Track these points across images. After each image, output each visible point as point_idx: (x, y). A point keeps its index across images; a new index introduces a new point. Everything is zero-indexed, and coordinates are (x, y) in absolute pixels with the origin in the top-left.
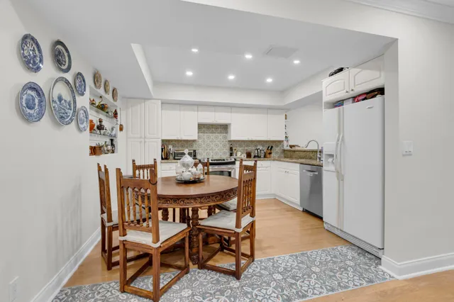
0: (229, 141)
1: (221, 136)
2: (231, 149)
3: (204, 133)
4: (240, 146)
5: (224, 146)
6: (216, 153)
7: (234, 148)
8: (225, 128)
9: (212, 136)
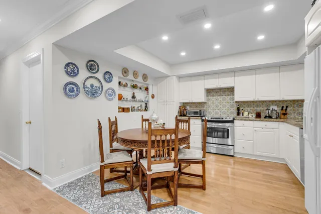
0: (236, 102)
1: (228, 98)
2: (238, 109)
3: (213, 96)
4: (249, 106)
5: (232, 106)
6: (224, 113)
7: (241, 109)
8: (231, 90)
9: (220, 98)
